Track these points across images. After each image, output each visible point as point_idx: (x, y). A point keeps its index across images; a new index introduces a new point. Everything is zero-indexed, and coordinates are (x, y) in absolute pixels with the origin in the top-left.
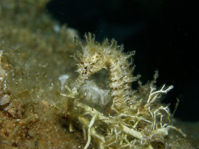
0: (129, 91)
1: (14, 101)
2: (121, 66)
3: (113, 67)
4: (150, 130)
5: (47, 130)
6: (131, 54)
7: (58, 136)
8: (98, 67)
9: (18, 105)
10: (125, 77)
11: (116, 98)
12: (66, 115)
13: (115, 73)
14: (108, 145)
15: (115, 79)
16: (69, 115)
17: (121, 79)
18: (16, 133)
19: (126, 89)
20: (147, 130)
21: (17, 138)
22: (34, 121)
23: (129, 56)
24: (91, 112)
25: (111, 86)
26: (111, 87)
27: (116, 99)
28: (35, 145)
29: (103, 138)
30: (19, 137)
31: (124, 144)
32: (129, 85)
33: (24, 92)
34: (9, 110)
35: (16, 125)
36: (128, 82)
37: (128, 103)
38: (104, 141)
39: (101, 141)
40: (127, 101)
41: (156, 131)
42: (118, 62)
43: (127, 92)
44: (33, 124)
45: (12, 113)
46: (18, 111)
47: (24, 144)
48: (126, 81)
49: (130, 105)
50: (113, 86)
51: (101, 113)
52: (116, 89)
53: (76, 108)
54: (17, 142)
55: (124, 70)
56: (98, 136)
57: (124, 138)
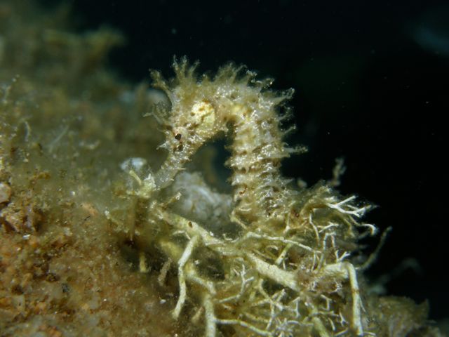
0: (274, 178)
1: (19, 198)
2: (259, 122)
3: (242, 124)
4: (311, 268)
5: (91, 263)
6: (285, 95)
7: (115, 276)
8: (209, 131)
9: (29, 205)
10: (268, 146)
11: (241, 190)
12: (131, 236)
13: (245, 137)
14: (221, 301)
15: (243, 149)
16: (138, 236)
17: (257, 151)
18: (21, 266)
19: (267, 174)
20: (303, 270)
21: (24, 276)
22: (62, 242)
23: (280, 99)
24: (186, 230)
25: (233, 163)
26: (232, 165)
27: (241, 193)
28: (62, 291)
29: (210, 285)
30: (28, 275)
31: (258, 298)
32: (274, 165)
33: (41, 177)
34: (8, 217)
35: (22, 248)
36: (273, 158)
37: (268, 204)
38: (213, 291)
39: (207, 290)
40: (268, 199)
41: (323, 271)
42: (253, 114)
43: (269, 180)
44: (60, 248)
45: (14, 223)
46: (29, 218)
47: (39, 290)
48: (268, 155)
49: (274, 209)
50: (237, 164)
51: (209, 232)
52: (243, 170)
53: (153, 221)
54: (23, 284)
55: (265, 132)
56: (201, 281)
57: (256, 287)
